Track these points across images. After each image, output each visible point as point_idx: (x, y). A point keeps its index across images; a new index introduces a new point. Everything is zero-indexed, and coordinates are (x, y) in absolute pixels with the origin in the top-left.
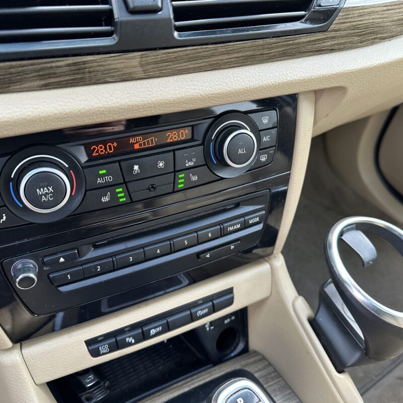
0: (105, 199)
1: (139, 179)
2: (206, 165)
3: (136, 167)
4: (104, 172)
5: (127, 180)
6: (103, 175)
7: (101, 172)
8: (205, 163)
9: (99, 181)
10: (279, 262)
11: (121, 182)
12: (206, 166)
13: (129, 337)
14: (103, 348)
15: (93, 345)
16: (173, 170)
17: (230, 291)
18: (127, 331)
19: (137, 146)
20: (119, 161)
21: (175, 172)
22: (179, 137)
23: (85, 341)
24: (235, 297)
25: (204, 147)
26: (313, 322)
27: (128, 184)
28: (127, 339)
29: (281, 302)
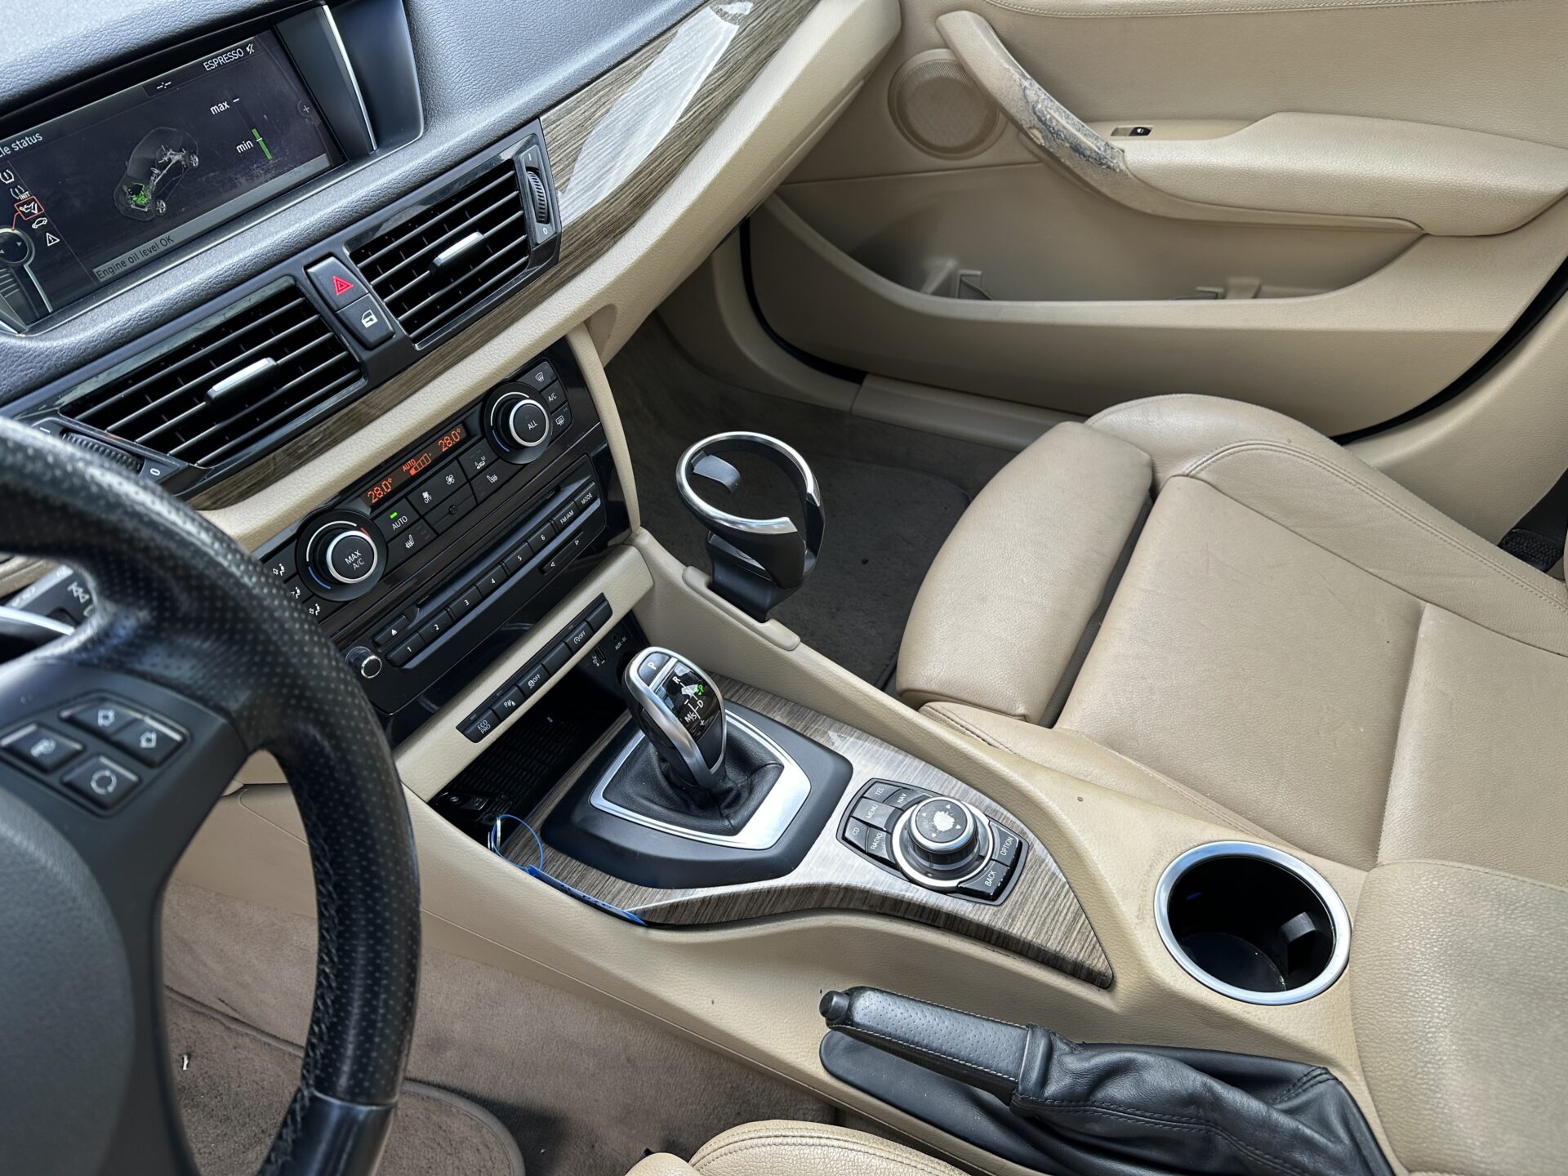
0: (410, 544)
1: (434, 506)
2: (499, 458)
3: (426, 495)
4: (395, 514)
5: (422, 514)
6: (396, 519)
7: (392, 516)
8: (496, 457)
9: (395, 526)
10: (646, 538)
11: (415, 519)
12: (500, 460)
13: (507, 701)
14: (483, 725)
15: (468, 728)
16: (465, 480)
17: (601, 599)
18: (499, 697)
19: (413, 472)
20: (405, 496)
21: (469, 481)
22: (453, 440)
23: (457, 728)
24: (611, 604)
25: (488, 441)
26: (713, 586)
27: (426, 517)
28: (505, 704)
29: (670, 584)
